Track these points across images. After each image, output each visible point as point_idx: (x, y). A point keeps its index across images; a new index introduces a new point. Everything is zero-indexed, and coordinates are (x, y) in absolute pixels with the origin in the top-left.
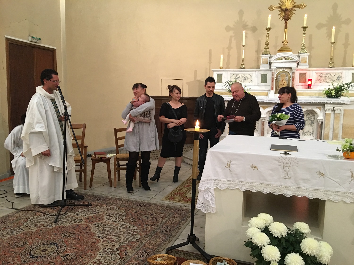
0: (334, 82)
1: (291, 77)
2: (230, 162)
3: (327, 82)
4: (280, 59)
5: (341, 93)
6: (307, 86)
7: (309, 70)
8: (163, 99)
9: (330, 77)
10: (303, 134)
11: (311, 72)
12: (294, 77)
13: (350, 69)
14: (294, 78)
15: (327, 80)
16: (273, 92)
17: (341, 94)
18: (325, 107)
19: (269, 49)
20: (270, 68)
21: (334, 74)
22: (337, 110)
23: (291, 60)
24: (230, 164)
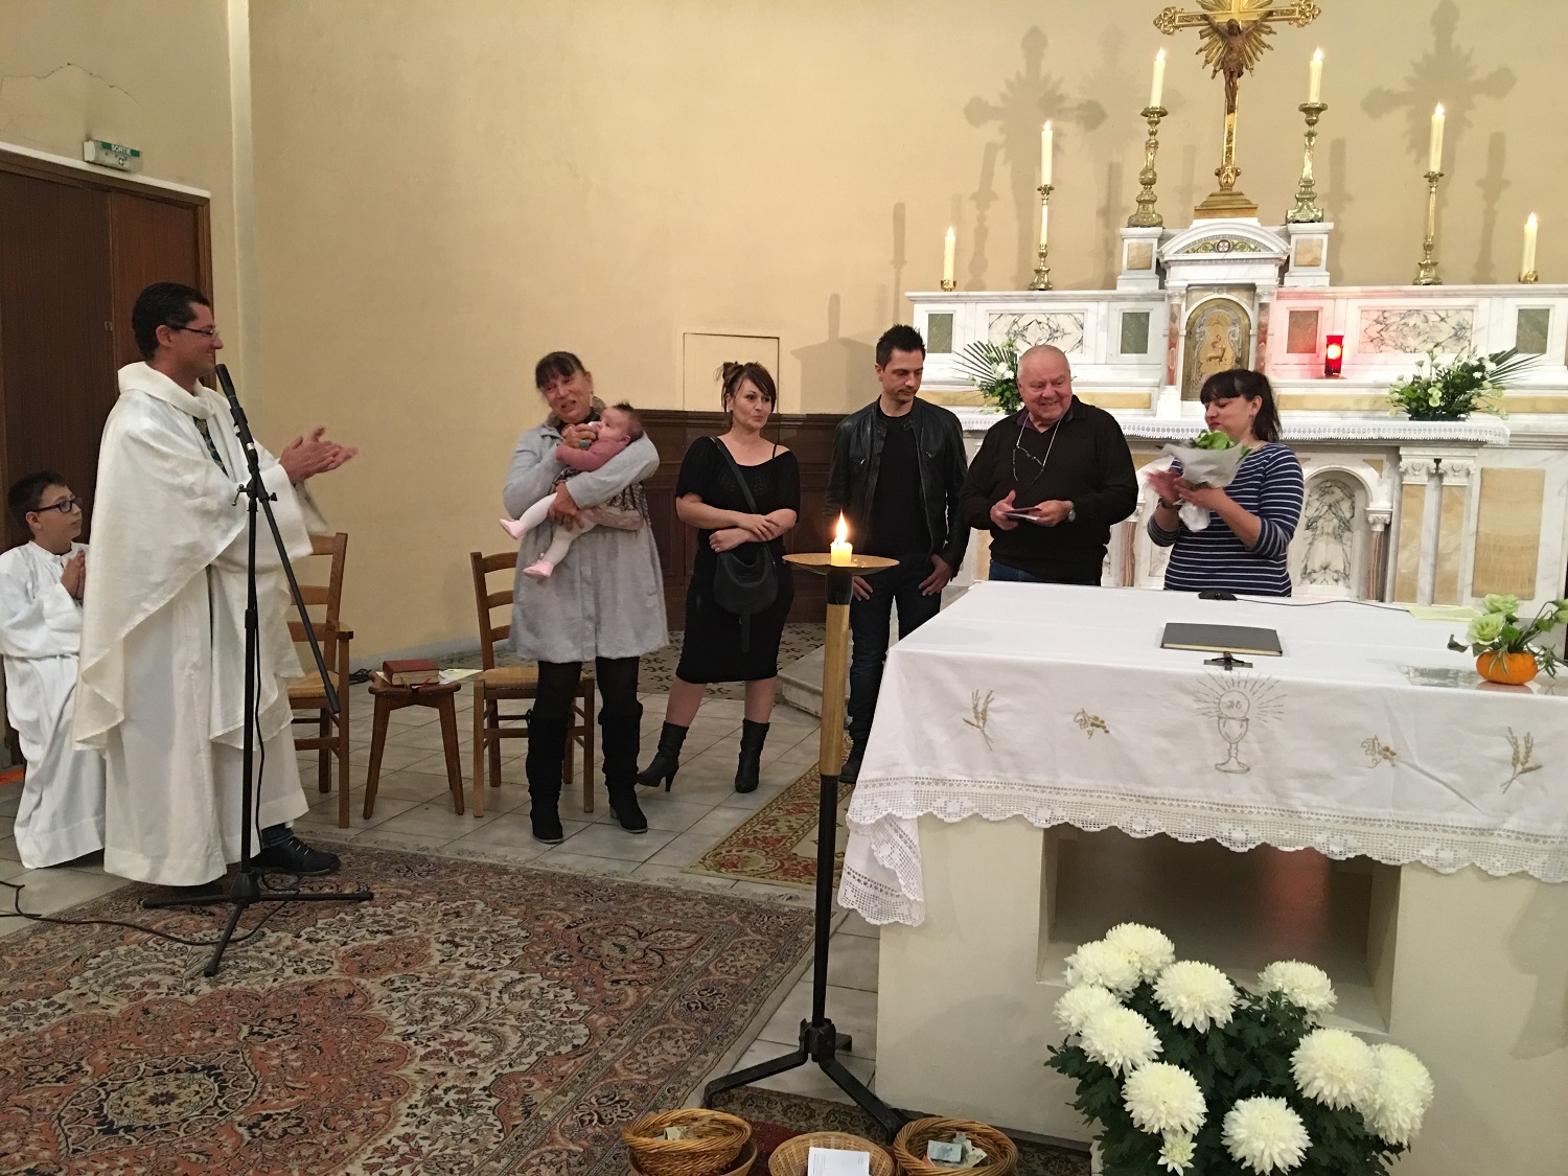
0: (1439, 349)
1: (1254, 325)
2: (987, 703)
3: (1408, 350)
4: (1206, 249)
5: (1471, 398)
6: (1323, 367)
7: (1329, 298)
8: (689, 421)
9: (1422, 326)
10: (1303, 578)
11: (1341, 303)
12: (1266, 326)
13: (1510, 290)
14: (1265, 332)
15: (1410, 339)
16: (1174, 392)
17: (1468, 401)
18: (1399, 458)
19: (1153, 202)
20: (1162, 286)
21: (1440, 313)
22: (1450, 473)
23: (1254, 250)
24: (985, 711)
